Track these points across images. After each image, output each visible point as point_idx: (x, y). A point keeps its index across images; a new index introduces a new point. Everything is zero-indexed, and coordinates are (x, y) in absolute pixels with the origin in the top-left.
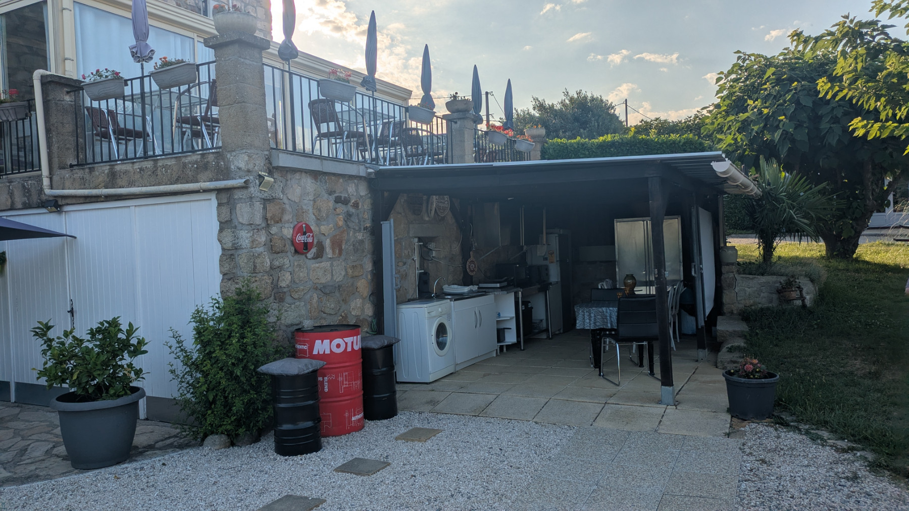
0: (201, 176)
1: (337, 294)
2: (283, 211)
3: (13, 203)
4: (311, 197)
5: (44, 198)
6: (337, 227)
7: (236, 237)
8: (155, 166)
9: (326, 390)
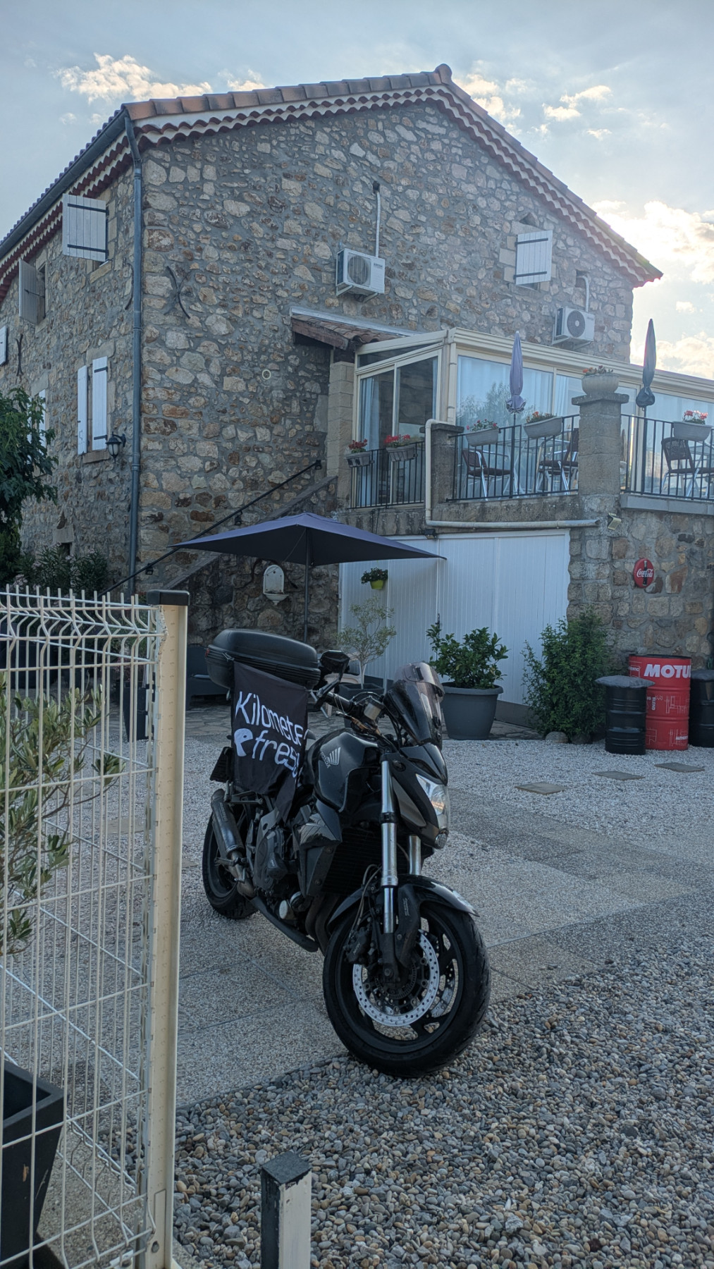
0: (558, 515)
1: (673, 628)
2: (627, 548)
3: (398, 530)
4: (655, 536)
5: (424, 526)
6: (678, 564)
7: (584, 569)
8: (520, 505)
9: (654, 708)
